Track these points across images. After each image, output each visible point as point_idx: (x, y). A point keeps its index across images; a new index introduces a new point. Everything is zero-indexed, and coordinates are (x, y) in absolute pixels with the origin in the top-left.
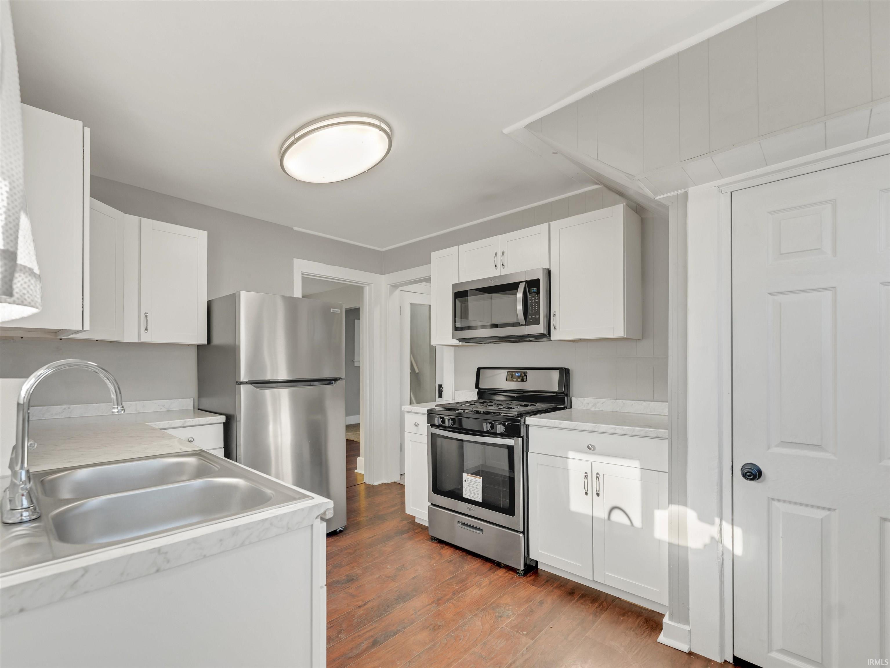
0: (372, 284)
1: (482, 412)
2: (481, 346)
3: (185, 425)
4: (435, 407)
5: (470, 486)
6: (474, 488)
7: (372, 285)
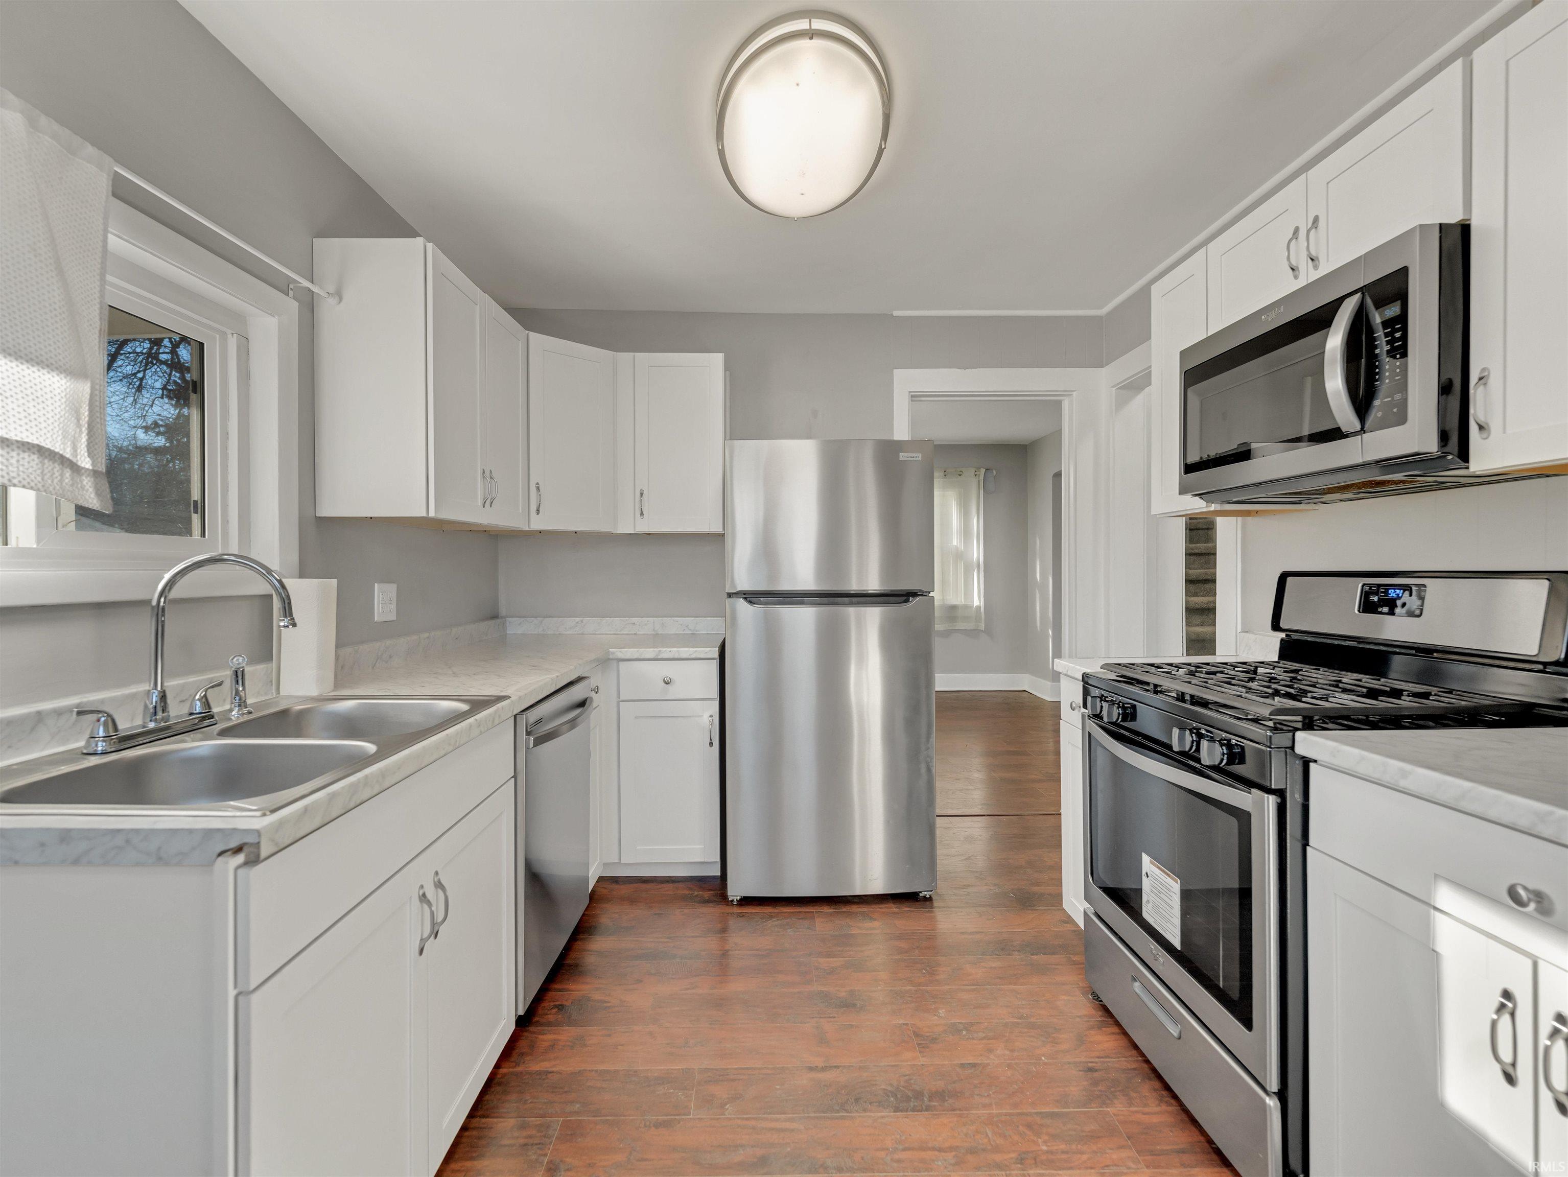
0: (1075, 391)
1: (1187, 698)
2: (1310, 510)
3: (659, 657)
4: (1101, 668)
5: (1156, 895)
6: (1163, 904)
7: (1074, 393)
